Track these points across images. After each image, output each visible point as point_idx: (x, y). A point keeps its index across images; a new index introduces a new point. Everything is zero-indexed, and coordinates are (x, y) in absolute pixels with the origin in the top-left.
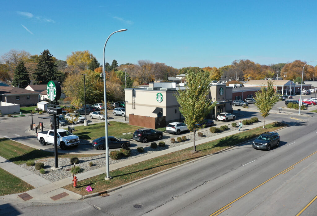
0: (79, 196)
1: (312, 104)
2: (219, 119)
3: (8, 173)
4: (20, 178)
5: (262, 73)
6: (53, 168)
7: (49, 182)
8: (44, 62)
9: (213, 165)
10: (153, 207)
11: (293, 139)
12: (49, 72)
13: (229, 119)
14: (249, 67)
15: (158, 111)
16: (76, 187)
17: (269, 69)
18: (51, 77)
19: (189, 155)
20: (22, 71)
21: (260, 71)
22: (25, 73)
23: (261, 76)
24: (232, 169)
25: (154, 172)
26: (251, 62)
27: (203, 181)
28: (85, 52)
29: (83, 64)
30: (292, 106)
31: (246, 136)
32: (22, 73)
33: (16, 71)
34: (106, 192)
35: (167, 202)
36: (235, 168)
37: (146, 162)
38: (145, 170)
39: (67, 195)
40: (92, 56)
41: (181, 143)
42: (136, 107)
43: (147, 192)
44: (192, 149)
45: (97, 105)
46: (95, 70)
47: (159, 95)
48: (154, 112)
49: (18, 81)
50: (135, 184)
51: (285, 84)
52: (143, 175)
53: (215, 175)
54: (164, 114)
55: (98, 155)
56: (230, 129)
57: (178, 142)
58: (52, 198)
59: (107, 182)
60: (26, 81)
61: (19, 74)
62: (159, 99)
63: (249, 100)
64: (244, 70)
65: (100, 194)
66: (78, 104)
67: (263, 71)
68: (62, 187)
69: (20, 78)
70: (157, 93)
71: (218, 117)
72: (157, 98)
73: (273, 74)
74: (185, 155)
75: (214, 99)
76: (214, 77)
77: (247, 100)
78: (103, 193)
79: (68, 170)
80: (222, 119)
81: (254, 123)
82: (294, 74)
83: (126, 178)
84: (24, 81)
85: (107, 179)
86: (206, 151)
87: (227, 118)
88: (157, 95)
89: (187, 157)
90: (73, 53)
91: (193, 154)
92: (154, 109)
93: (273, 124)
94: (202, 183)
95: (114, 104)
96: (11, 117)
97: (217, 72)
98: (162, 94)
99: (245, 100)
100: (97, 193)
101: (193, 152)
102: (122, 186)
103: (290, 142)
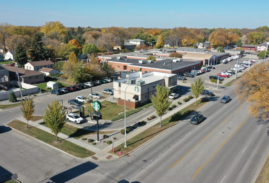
0: (118, 157)
1: (226, 77)
2: (170, 98)
3: (77, 145)
4: (85, 148)
5: (195, 38)
6: (96, 141)
7: (100, 150)
8: (36, 43)
9: (171, 135)
10: (151, 161)
11: (211, 114)
12: (41, 50)
13: (176, 97)
14: (185, 33)
15: (136, 97)
16: (115, 152)
17: (200, 34)
18: (43, 54)
19: (159, 129)
20: (21, 50)
21: (194, 37)
22: (23, 52)
23: (194, 41)
24: (181, 138)
25: (145, 141)
26: (187, 29)
27: (168, 146)
28: (57, 22)
29: (56, 33)
30: (214, 81)
31: (185, 112)
32: (21, 52)
33: (17, 51)
34: (128, 154)
35: (156, 158)
36: (182, 137)
37: (139, 135)
38: (140, 140)
39: (112, 156)
40: (62, 25)
41: (152, 120)
42: (121, 93)
43: (146, 153)
44: (159, 124)
45: (88, 83)
46: (70, 42)
47: (137, 88)
48: (133, 98)
49: (19, 59)
50: (139, 149)
51: (211, 58)
52: (140, 144)
53: (173, 142)
54: (140, 99)
55: (113, 131)
56: (177, 106)
57: (151, 119)
58: (107, 158)
59: (126, 149)
60: (25, 58)
61: (19, 53)
62: (137, 90)
63: (186, 74)
64: (182, 36)
65: (126, 155)
66: (73, 81)
67: (196, 37)
68: (108, 152)
69: (20, 56)
70: (135, 87)
71: (169, 97)
72: (135, 90)
73: (204, 38)
74: (156, 129)
75: (167, 85)
76: (160, 44)
77: (185, 74)
78: (127, 155)
79: (104, 142)
80: (172, 98)
81: (190, 99)
82: (218, 41)
83: (134, 146)
84: (23, 58)
85: (125, 146)
86: (166, 125)
87: (175, 97)
88: (135, 88)
89: (158, 131)
90: (47, 23)
91: (160, 128)
92: (133, 96)
93: (201, 100)
94: (168, 147)
95: (98, 81)
96: (36, 96)
97: (162, 40)
98: (139, 88)
99: (184, 74)
100: (125, 155)
101: (160, 127)
102: (133, 150)
103: (209, 116)
